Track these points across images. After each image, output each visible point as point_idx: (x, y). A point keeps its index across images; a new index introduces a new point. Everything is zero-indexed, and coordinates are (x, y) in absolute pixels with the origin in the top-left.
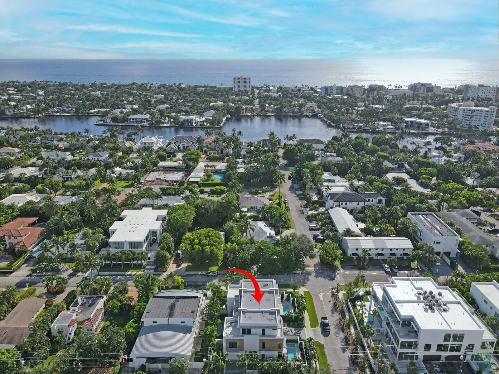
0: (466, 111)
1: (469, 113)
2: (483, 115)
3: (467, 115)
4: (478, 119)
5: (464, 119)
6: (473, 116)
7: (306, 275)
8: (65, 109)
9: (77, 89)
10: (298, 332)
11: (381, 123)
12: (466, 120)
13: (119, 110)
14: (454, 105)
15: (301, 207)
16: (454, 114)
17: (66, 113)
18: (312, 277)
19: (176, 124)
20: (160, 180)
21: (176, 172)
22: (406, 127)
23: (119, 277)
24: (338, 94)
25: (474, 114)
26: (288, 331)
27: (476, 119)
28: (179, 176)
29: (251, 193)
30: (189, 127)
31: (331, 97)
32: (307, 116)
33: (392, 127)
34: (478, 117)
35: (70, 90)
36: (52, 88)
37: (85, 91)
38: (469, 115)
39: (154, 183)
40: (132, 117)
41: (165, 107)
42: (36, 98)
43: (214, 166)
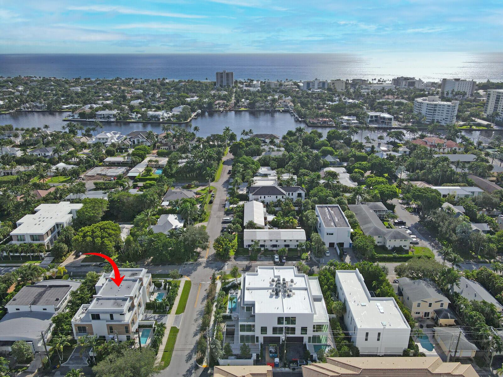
0: (429, 106)
1: (432, 107)
2: (445, 110)
3: (430, 110)
4: (440, 114)
5: (428, 113)
6: (436, 110)
7: (196, 266)
8: (38, 104)
9: (59, 85)
10: (161, 318)
11: (346, 118)
12: (430, 115)
13: (89, 106)
14: (419, 100)
15: (226, 200)
16: (419, 109)
17: (39, 109)
18: (200, 268)
19: (143, 120)
20: (100, 175)
21: (119, 167)
22: (371, 121)
23: (14, 268)
24: (319, 88)
25: (437, 109)
26: (151, 318)
27: (439, 114)
28: (120, 171)
29: (184, 188)
30: (155, 122)
31: (310, 92)
32: (279, 111)
33: (356, 122)
34: (441, 112)
35: (52, 85)
36: (34, 83)
37: (67, 86)
38: (432, 110)
39: (93, 178)
40: (100, 112)
41: (138, 102)
42: (13, 93)
43: (157, 161)
